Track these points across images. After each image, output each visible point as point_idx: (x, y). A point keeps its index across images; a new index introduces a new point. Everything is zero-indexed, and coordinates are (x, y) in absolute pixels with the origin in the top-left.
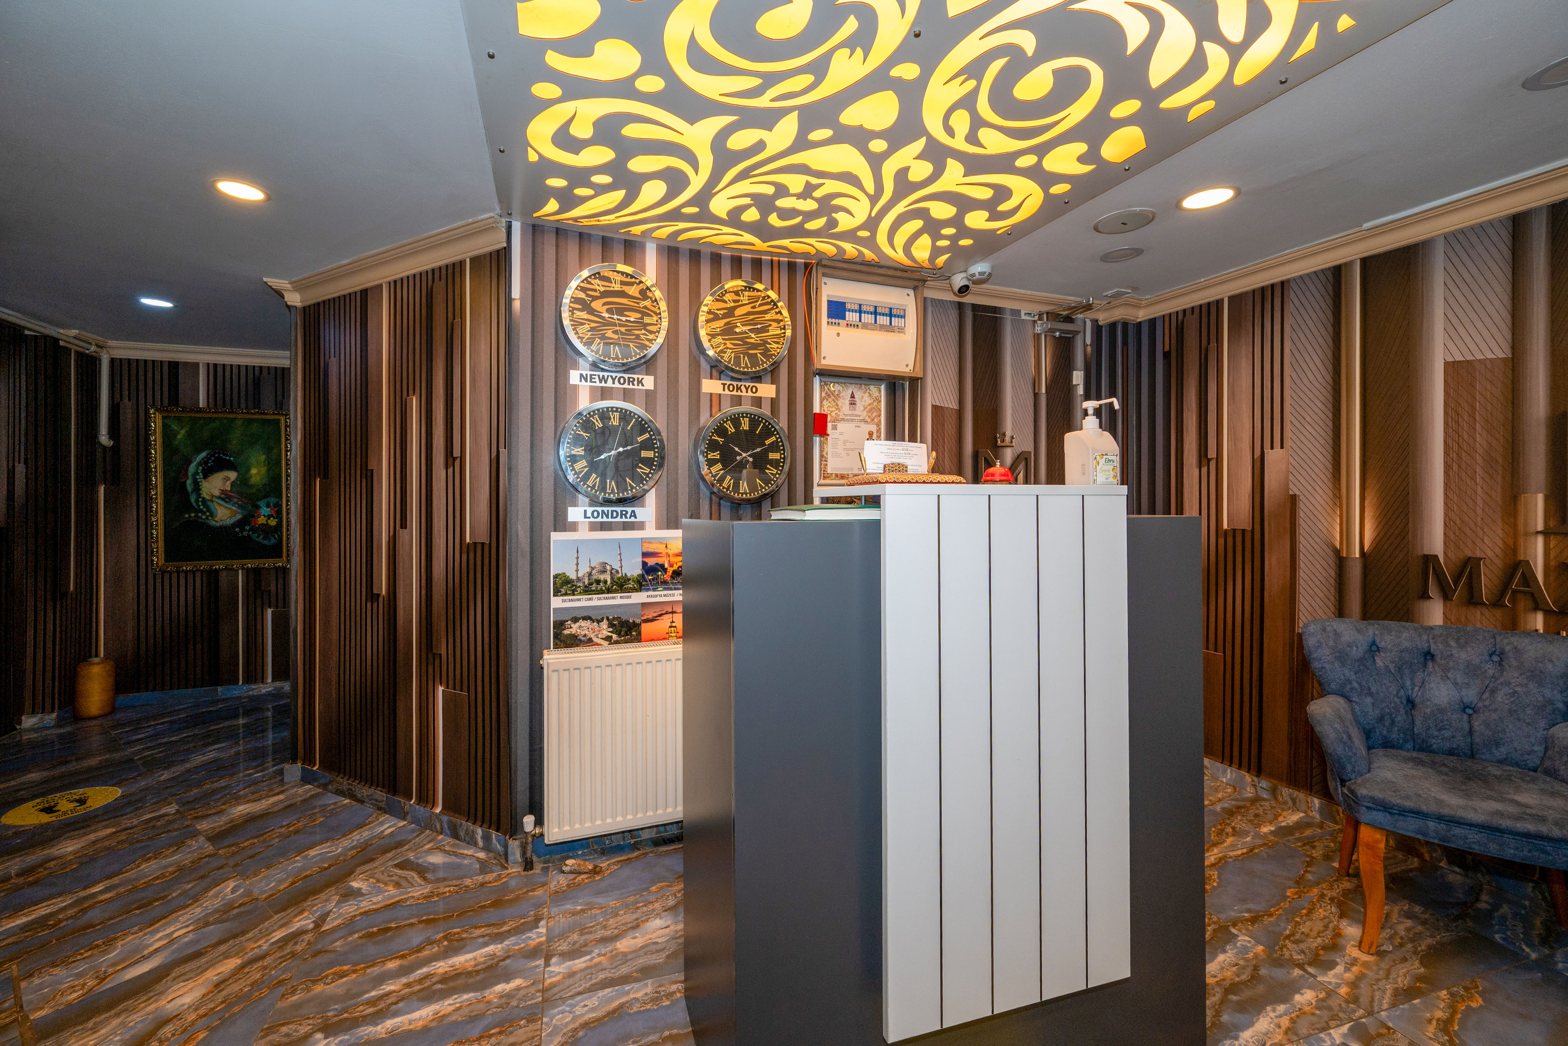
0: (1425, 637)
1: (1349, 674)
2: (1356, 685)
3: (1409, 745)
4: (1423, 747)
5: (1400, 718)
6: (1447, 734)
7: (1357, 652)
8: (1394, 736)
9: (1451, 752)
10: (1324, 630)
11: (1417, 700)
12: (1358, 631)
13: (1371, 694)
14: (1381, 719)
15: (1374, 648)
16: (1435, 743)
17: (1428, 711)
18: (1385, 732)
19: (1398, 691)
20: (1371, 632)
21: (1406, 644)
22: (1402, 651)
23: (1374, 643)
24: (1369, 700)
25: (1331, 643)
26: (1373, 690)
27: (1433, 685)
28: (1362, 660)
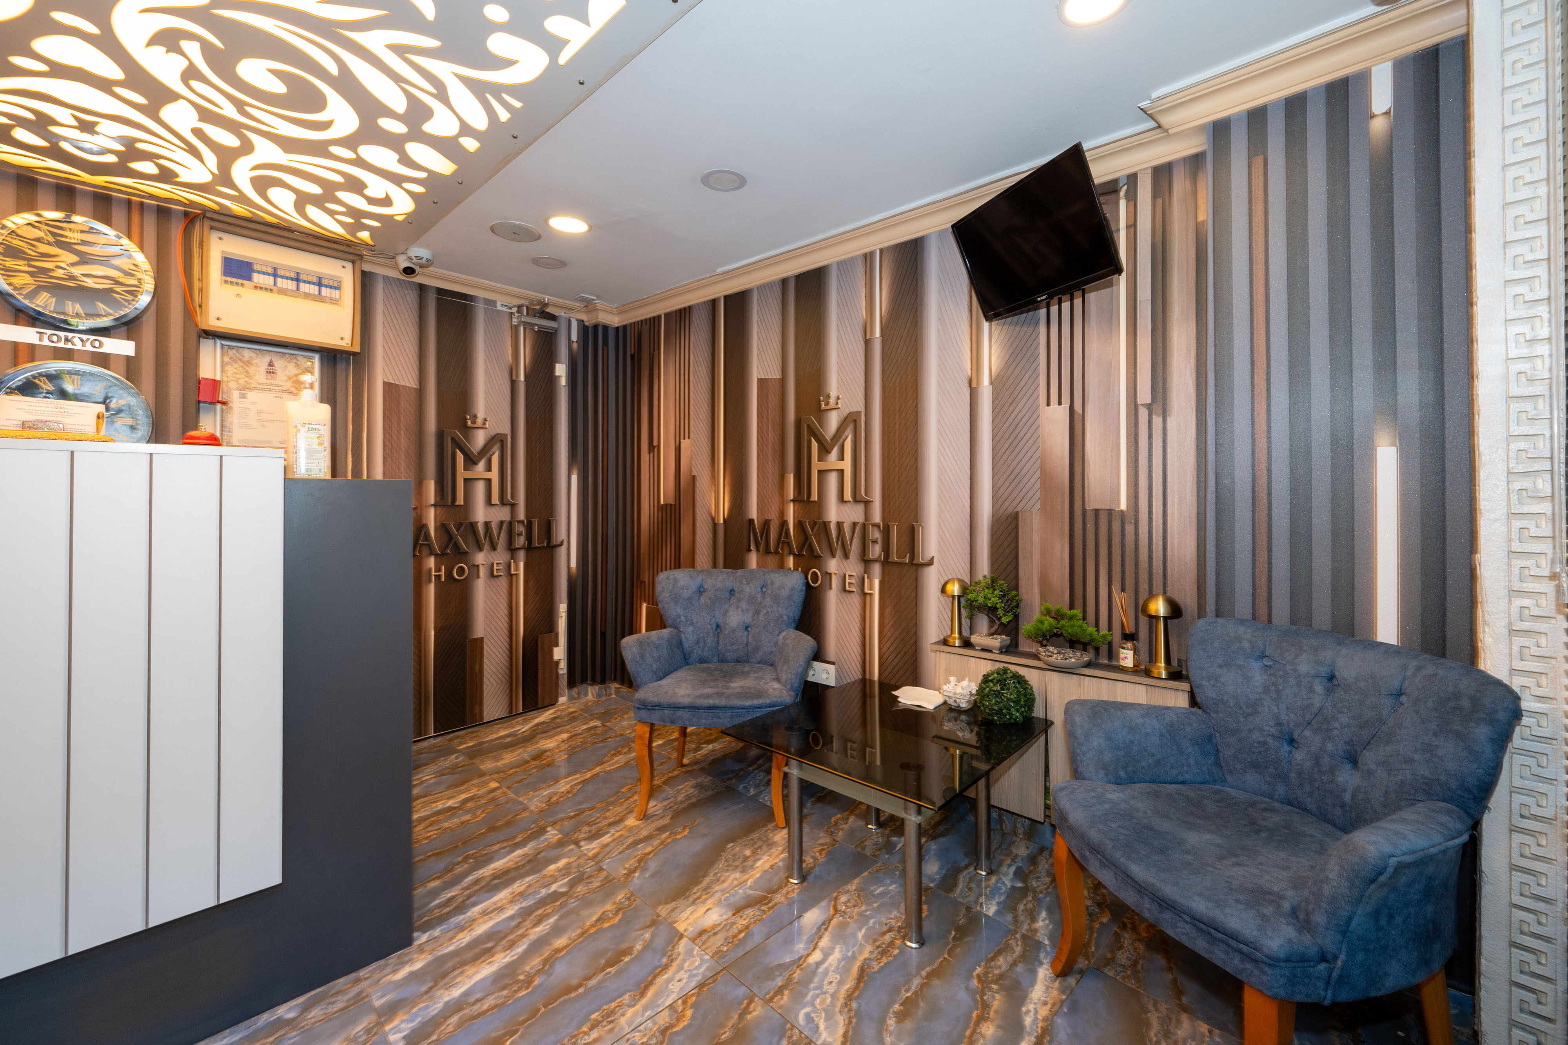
0: (731, 579)
1: (679, 610)
2: (683, 618)
3: (715, 659)
4: (723, 660)
5: (710, 641)
6: (735, 647)
7: (686, 594)
8: (706, 654)
9: (738, 661)
10: (668, 578)
11: (722, 626)
12: (691, 577)
13: (692, 624)
14: (697, 642)
15: (701, 590)
16: (730, 655)
17: (726, 632)
18: (700, 652)
19: (711, 620)
20: (700, 577)
21: (719, 585)
22: (716, 590)
23: (701, 586)
24: (691, 629)
25: (670, 588)
26: (694, 621)
27: (731, 613)
28: (689, 599)
